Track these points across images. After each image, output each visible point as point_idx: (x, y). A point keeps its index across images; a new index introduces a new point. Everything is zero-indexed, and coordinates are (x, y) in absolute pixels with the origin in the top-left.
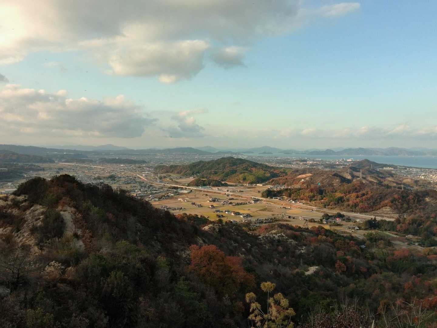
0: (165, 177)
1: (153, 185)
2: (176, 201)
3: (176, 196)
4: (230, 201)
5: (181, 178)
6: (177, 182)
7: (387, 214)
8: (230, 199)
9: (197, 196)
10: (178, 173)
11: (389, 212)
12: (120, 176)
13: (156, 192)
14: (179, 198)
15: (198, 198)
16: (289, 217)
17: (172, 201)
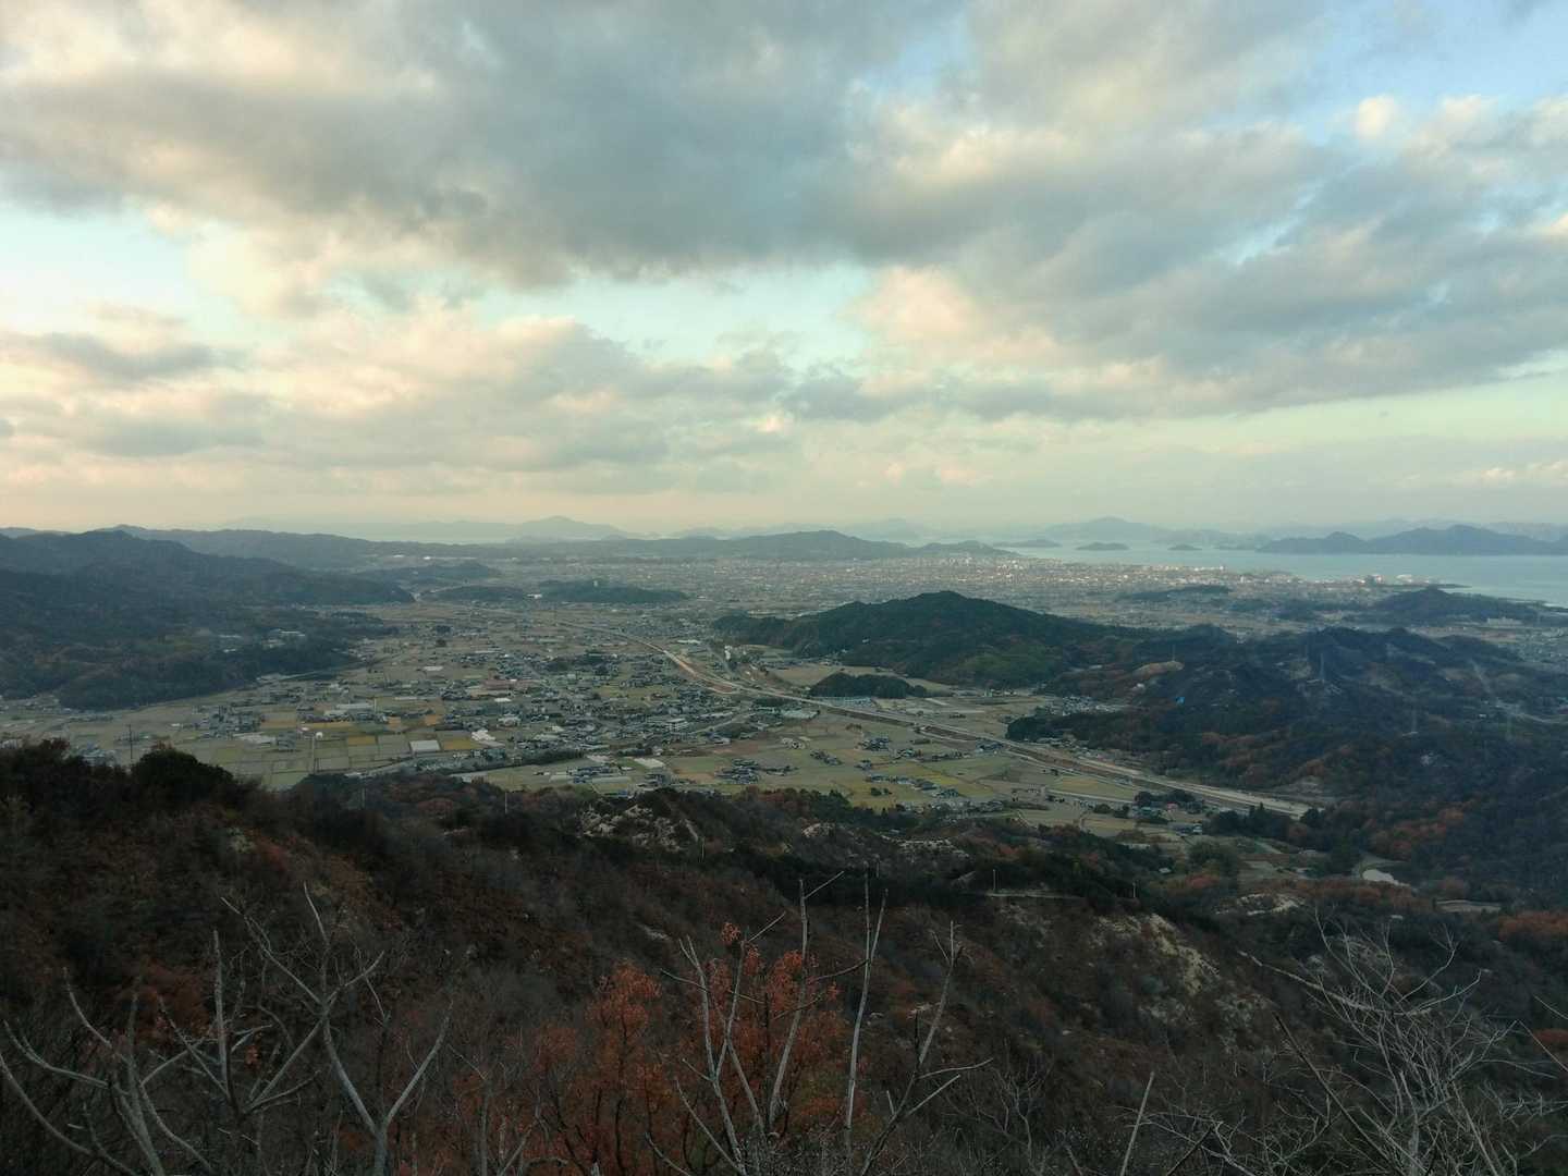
0: (746, 661)
1: (713, 689)
2: (774, 746)
3: (773, 730)
4: (917, 748)
5: (791, 663)
6: (781, 681)
7: (1310, 794)
8: (919, 742)
9: (832, 730)
10: (784, 645)
11: (1315, 791)
12: (615, 656)
13: (722, 717)
14: (785, 736)
15: (834, 736)
16: (1051, 799)
17: (764, 746)
